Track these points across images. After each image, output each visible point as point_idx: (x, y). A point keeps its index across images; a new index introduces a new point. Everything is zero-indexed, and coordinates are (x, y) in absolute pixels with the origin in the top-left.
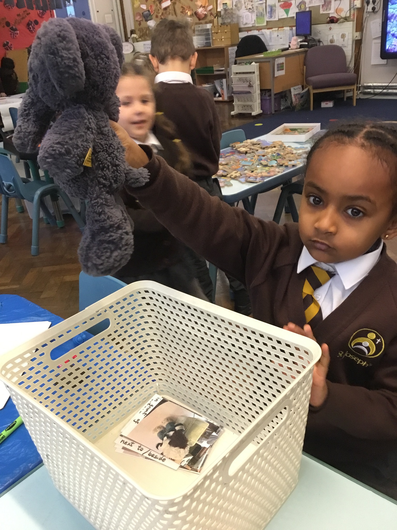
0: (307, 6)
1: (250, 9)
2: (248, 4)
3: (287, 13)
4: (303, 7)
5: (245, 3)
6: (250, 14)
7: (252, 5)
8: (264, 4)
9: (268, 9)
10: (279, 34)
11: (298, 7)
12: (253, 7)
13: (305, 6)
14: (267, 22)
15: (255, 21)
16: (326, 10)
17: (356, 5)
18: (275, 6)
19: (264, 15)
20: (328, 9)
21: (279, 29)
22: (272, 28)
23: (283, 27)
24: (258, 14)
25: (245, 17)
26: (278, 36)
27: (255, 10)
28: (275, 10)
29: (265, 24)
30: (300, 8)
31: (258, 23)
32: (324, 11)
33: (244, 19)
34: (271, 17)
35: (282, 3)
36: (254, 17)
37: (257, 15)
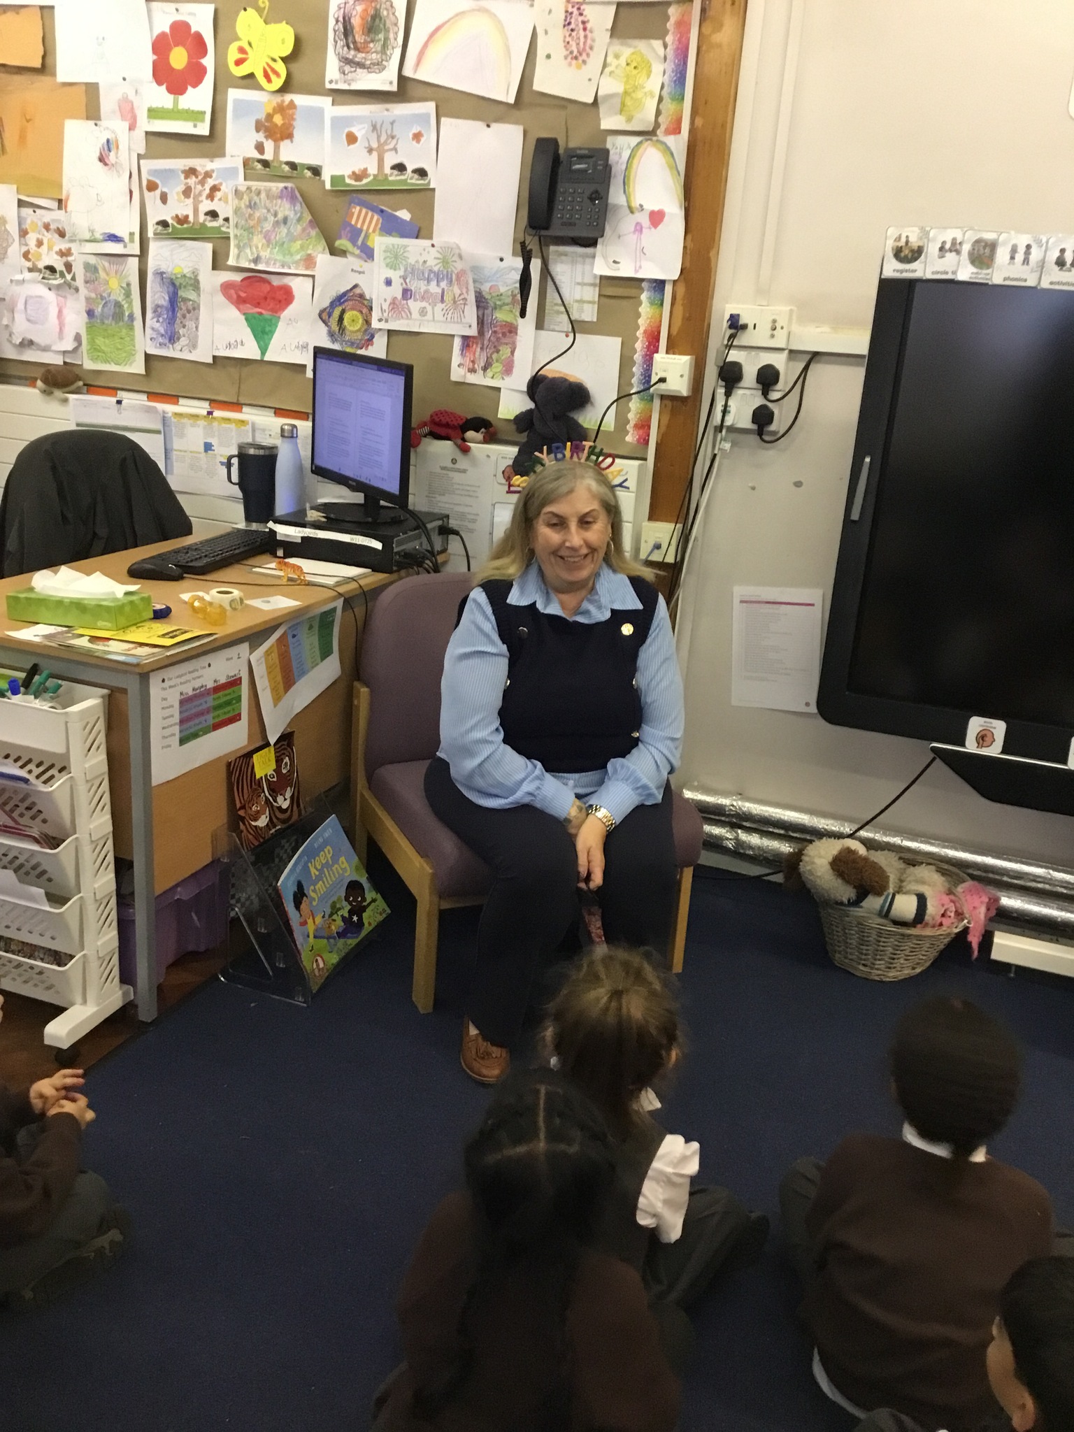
0: (375, 324)
1: (51, 269)
2: (40, 243)
3: (262, 334)
4: (353, 321)
5: (23, 233)
6: (51, 296)
7: (64, 254)
8: (134, 263)
9: (157, 295)
10: (214, 441)
11: (324, 316)
12: (69, 267)
13: (368, 322)
14: (148, 357)
15: (78, 338)
16: (485, 369)
17: (662, 380)
18: (196, 285)
19: (131, 317)
20: (497, 367)
21: (217, 413)
22: (173, 398)
23: (236, 406)
24: (98, 310)
25: (20, 306)
26: (208, 447)
27: (79, 282)
28: (196, 308)
29: (138, 367)
30: (335, 328)
31: (96, 352)
32: (472, 371)
33: (20, 317)
34: (172, 338)
35: (237, 277)
36: (76, 320)
37: (90, 313)
